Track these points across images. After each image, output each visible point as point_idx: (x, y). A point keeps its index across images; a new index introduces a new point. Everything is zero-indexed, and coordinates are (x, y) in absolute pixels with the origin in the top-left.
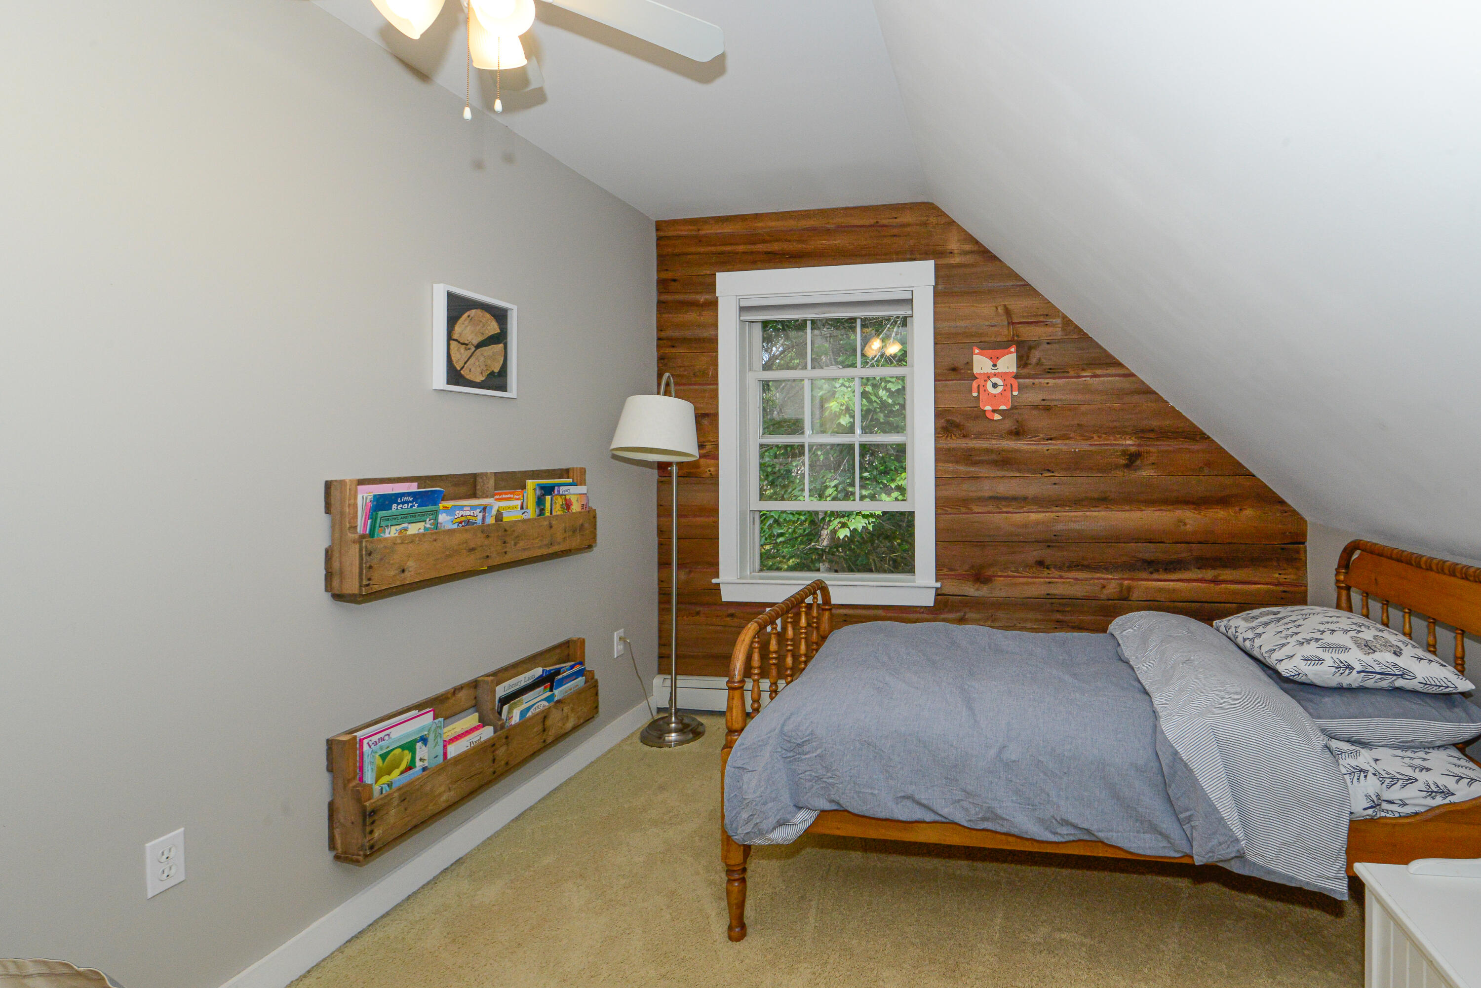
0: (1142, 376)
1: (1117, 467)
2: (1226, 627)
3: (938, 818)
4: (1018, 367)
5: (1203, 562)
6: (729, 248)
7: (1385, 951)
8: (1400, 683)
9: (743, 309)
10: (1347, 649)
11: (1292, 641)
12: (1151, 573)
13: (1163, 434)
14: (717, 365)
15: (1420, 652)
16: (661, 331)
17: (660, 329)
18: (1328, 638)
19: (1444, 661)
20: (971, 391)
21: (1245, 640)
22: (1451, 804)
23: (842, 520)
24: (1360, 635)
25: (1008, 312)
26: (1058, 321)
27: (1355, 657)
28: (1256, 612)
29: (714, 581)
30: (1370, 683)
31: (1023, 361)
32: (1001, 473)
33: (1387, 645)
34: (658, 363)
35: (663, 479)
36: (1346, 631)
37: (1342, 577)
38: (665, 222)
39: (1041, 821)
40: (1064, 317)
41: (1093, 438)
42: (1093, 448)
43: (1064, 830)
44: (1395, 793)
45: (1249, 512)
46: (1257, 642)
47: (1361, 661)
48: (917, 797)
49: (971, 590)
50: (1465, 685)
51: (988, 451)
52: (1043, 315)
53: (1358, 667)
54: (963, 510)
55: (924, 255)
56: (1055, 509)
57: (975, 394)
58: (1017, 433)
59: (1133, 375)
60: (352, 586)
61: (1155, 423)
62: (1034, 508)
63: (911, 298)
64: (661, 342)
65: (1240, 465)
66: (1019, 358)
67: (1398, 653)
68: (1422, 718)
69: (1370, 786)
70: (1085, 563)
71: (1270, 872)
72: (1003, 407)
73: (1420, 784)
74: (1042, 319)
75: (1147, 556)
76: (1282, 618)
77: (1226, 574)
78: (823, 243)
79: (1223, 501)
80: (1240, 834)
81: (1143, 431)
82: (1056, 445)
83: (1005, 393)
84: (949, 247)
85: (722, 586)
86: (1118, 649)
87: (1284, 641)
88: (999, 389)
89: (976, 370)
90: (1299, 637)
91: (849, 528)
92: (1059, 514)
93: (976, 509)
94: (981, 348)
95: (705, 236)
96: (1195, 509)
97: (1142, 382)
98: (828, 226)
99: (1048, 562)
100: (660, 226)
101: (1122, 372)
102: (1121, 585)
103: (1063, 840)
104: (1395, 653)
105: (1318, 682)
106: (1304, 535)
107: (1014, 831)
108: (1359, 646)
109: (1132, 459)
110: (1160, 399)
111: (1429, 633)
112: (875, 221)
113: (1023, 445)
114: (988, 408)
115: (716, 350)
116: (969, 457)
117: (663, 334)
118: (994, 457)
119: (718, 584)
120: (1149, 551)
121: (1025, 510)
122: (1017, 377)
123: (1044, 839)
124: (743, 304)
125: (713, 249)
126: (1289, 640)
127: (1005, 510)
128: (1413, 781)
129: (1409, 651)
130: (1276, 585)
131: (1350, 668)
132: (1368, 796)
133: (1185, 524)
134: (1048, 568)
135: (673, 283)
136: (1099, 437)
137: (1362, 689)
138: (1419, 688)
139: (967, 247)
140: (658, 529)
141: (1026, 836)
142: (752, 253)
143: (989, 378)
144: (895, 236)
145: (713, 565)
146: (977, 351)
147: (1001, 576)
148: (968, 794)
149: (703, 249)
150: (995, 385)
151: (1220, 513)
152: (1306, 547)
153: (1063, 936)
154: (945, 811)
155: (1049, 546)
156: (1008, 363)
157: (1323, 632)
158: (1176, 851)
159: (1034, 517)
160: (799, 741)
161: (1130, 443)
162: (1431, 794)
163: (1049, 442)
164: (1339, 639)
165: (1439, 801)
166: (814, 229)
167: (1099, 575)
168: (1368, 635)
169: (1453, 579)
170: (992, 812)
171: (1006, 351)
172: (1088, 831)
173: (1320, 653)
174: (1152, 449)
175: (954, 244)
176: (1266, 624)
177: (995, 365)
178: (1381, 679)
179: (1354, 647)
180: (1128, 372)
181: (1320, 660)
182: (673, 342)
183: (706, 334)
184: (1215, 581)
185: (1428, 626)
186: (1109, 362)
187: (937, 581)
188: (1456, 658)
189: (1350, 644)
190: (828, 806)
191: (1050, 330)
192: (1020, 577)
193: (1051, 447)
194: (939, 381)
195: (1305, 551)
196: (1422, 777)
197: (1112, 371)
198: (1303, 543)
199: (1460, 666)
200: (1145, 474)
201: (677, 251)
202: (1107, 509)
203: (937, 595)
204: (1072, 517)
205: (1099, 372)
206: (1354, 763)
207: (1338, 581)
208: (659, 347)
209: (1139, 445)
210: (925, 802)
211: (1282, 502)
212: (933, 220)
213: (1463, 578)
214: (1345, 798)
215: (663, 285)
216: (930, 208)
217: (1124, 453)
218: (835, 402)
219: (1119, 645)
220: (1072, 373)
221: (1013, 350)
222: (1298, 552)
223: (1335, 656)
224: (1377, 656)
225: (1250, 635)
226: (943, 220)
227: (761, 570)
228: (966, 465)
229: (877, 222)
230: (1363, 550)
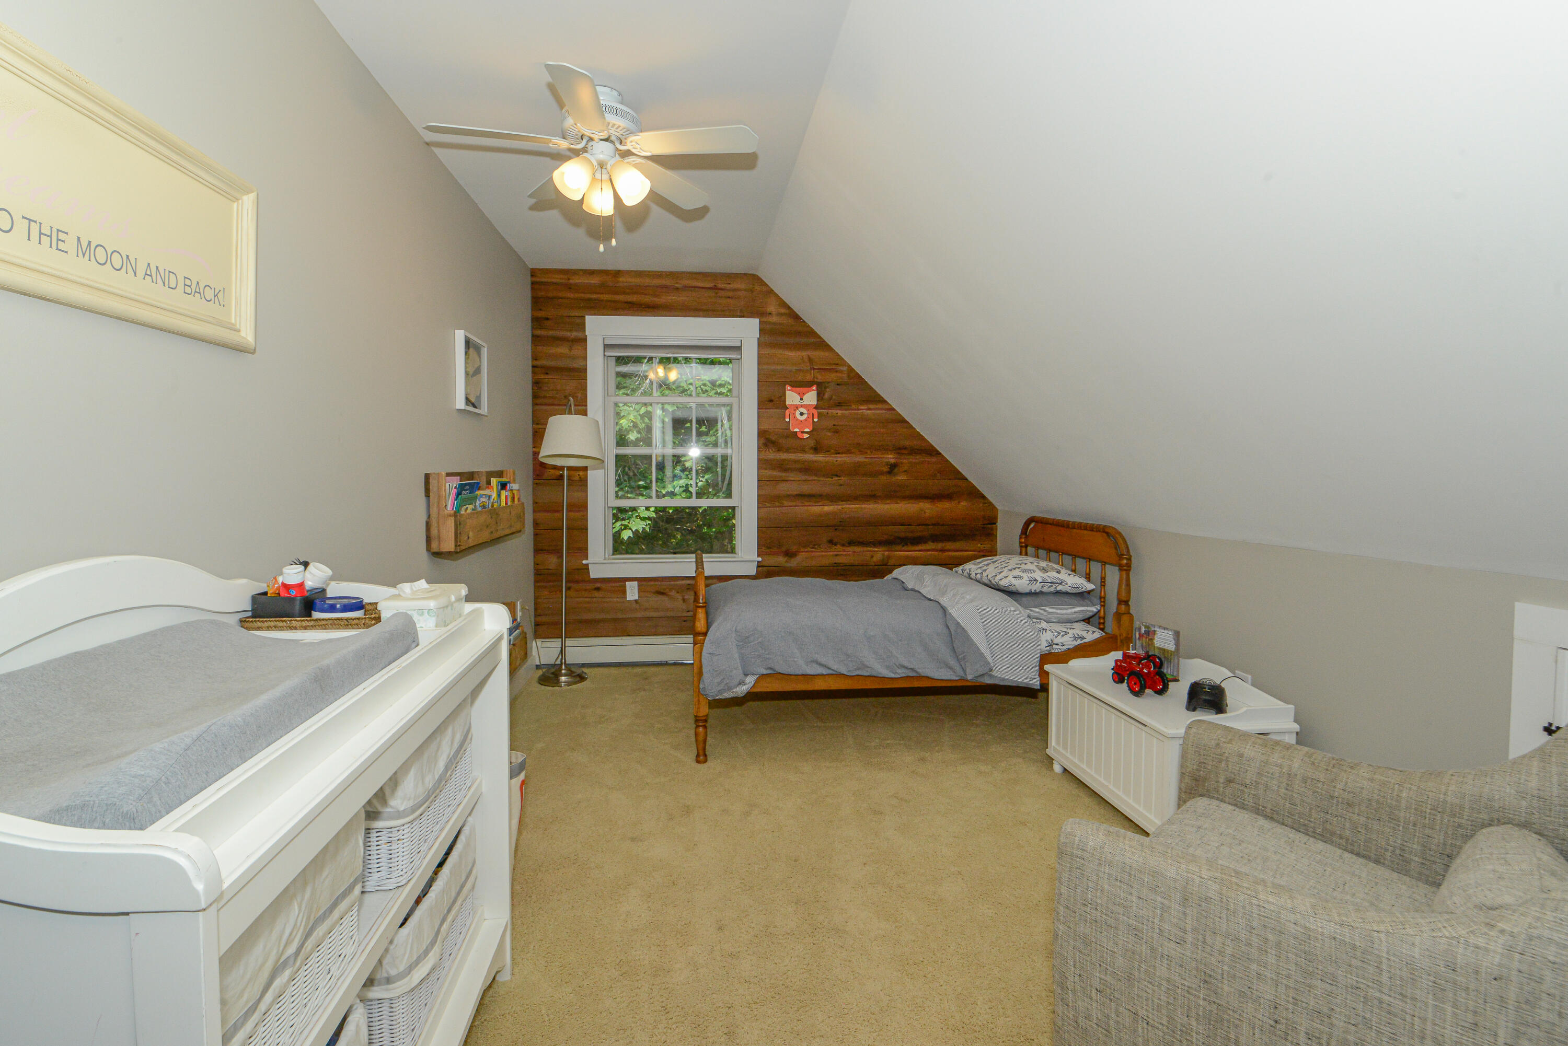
0: (899, 410)
1: (882, 473)
2: (962, 570)
3: (831, 672)
4: (818, 401)
5: (935, 538)
6: (595, 296)
7: (1059, 698)
8: (1060, 588)
9: (606, 346)
10: (1034, 571)
11: (1006, 570)
12: (903, 546)
13: (913, 451)
14: (586, 390)
15: (1070, 572)
16: (536, 360)
17: (535, 358)
18: (1024, 567)
19: (1080, 576)
20: (784, 417)
21: (976, 574)
22: (1085, 643)
23: (623, 522)
24: (1039, 565)
25: (810, 359)
26: (845, 369)
27: (1038, 575)
28: (978, 561)
29: (584, 562)
30: (1045, 590)
31: (820, 396)
32: (804, 477)
33: (1053, 569)
34: (533, 386)
35: (537, 481)
36: (1033, 563)
37: (1023, 540)
38: (540, 270)
39: (888, 667)
40: (849, 366)
41: (867, 453)
42: (867, 460)
43: (899, 671)
44: (1059, 640)
45: (964, 503)
46: (985, 574)
47: (1041, 577)
48: (819, 660)
49: (781, 560)
50: (1090, 586)
51: (796, 461)
52: (834, 364)
53: (1040, 580)
54: (777, 504)
55: (751, 315)
56: (841, 503)
57: (787, 420)
58: (816, 450)
59: (893, 409)
60: (449, 545)
61: (907, 443)
62: (827, 502)
63: (740, 345)
64: (537, 369)
65: (959, 472)
66: (818, 395)
67: (1059, 572)
68: (1071, 605)
69: (1048, 636)
70: (861, 540)
71: (1004, 679)
72: (807, 430)
73: (1070, 635)
74: (834, 367)
75: (902, 535)
76: (996, 561)
77: (949, 545)
78: (671, 298)
79: (948, 497)
80: (990, 660)
81: (900, 449)
82: (842, 457)
83: (809, 420)
84: (769, 310)
85: (590, 567)
86: (904, 585)
87: (1001, 570)
88: (805, 417)
89: (788, 402)
90: (1009, 568)
91: (630, 529)
92: (844, 506)
93: (786, 503)
94: (792, 386)
95: (576, 285)
96: (931, 502)
97: (900, 415)
98: (676, 285)
99: (835, 540)
100: (534, 273)
101: (887, 407)
102: (884, 555)
103: (899, 676)
104: (1057, 572)
105: (1021, 590)
106: (996, 518)
107: (874, 674)
108: (1040, 569)
109: (892, 468)
110: (911, 427)
111: (1073, 564)
112: (713, 284)
113: (820, 458)
114: (796, 430)
115: (585, 378)
116: (782, 466)
117: (538, 363)
118: (798, 466)
119: (587, 565)
120: (901, 531)
121: (820, 503)
122: (816, 407)
123: (890, 676)
124: (607, 342)
125: (582, 295)
126: (1004, 569)
127: (806, 504)
128: (1066, 633)
129: (1063, 571)
130: (979, 552)
131: (1036, 580)
132: (1047, 641)
133: (925, 513)
134: (835, 545)
135: (546, 322)
136: (872, 452)
137: (1041, 593)
138: (1069, 590)
139: (782, 311)
140: (534, 522)
141: (880, 676)
142: (615, 302)
143: (797, 408)
144: (729, 297)
145: (583, 551)
146: (789, 388)
147: (803, 552)
148: (848, 656)
149: (572, 295)
150: (802, 414)
151: (946, 505)
152: (997, 526)
153: (888, 742)
154: (835, 667)
155: (836, 529)
156: (811, 397)
157: (1021, 564)
158: (957, 676)
159: (826, 508)
160: (747, 635)
161: (891, 458)
162: (1075, 639)
163: (838, 455)
164: (1029, 566)
165: (1079, 642)
166: (666, 287)
167: (869, 549)
168: (1044, 564)
169: (1086, 532)
170: (863, 664)
171: (810, 389)
172: (912, 670)
173: (1021, 574)
174: (905, 461)
175: (772, 308)
176: (987, 565)
177: (801, 399)
178: (1052, 586)
179: (1038, 570)
180: (890, 407)
181: (1021, 577)
182: (547, 370)
183: (575, 365)
184: (943, 550)
185: (1072, 559)
186: (876, 399)
187: (758, 556)
188: (1086, 574)
189: (1035, 569)
190: (765, 672)
191: (840, 375)
192: (816, 552)
193: (839, 459)
194: (762, 409)
195: (997, 529)
196: (1071, 632)
197: (880, 406)
198: (995, 524)
199: (1088, 578)
200: (899, 478)
201: (550, 295)
202: (876, 502)
203: (758, 567)
204: (852, 508)
205: (871, 406)
206: (1040, 626)
207: (1021, 543)
208: (533, 373)
209: (896, 458)
210: (823, 663)
211: (983, 497)
212: (757, 288)
213: (1091, 531)
214: (1038, 640)
215: (537, 322)
216: (755, 279)
217: (887, 464)
218: (624, 420)
219: (903, 582)
220: (853, 406)
221: (814, 388)
222: (992, 529)
223: (1029, 575)
224: (1049, 574)
225: (980, 571)
226: (764, 289)
227: (613, 554)
228: (779, 471)
229: (715, 286)
230: (1036, 522)
